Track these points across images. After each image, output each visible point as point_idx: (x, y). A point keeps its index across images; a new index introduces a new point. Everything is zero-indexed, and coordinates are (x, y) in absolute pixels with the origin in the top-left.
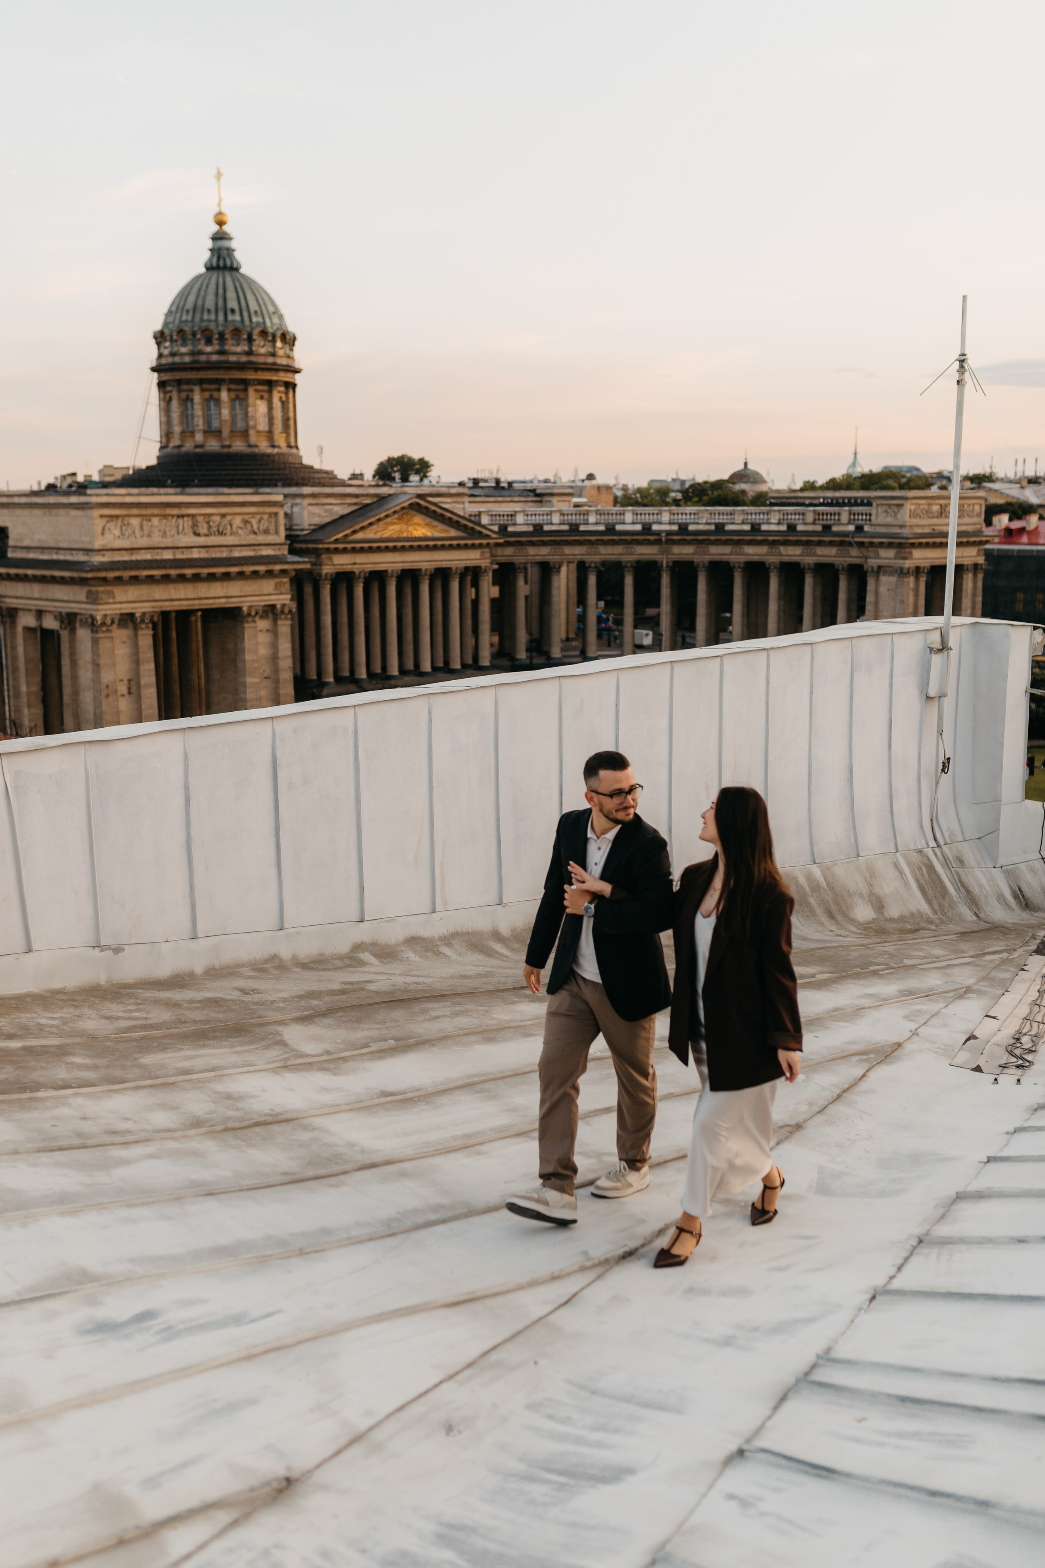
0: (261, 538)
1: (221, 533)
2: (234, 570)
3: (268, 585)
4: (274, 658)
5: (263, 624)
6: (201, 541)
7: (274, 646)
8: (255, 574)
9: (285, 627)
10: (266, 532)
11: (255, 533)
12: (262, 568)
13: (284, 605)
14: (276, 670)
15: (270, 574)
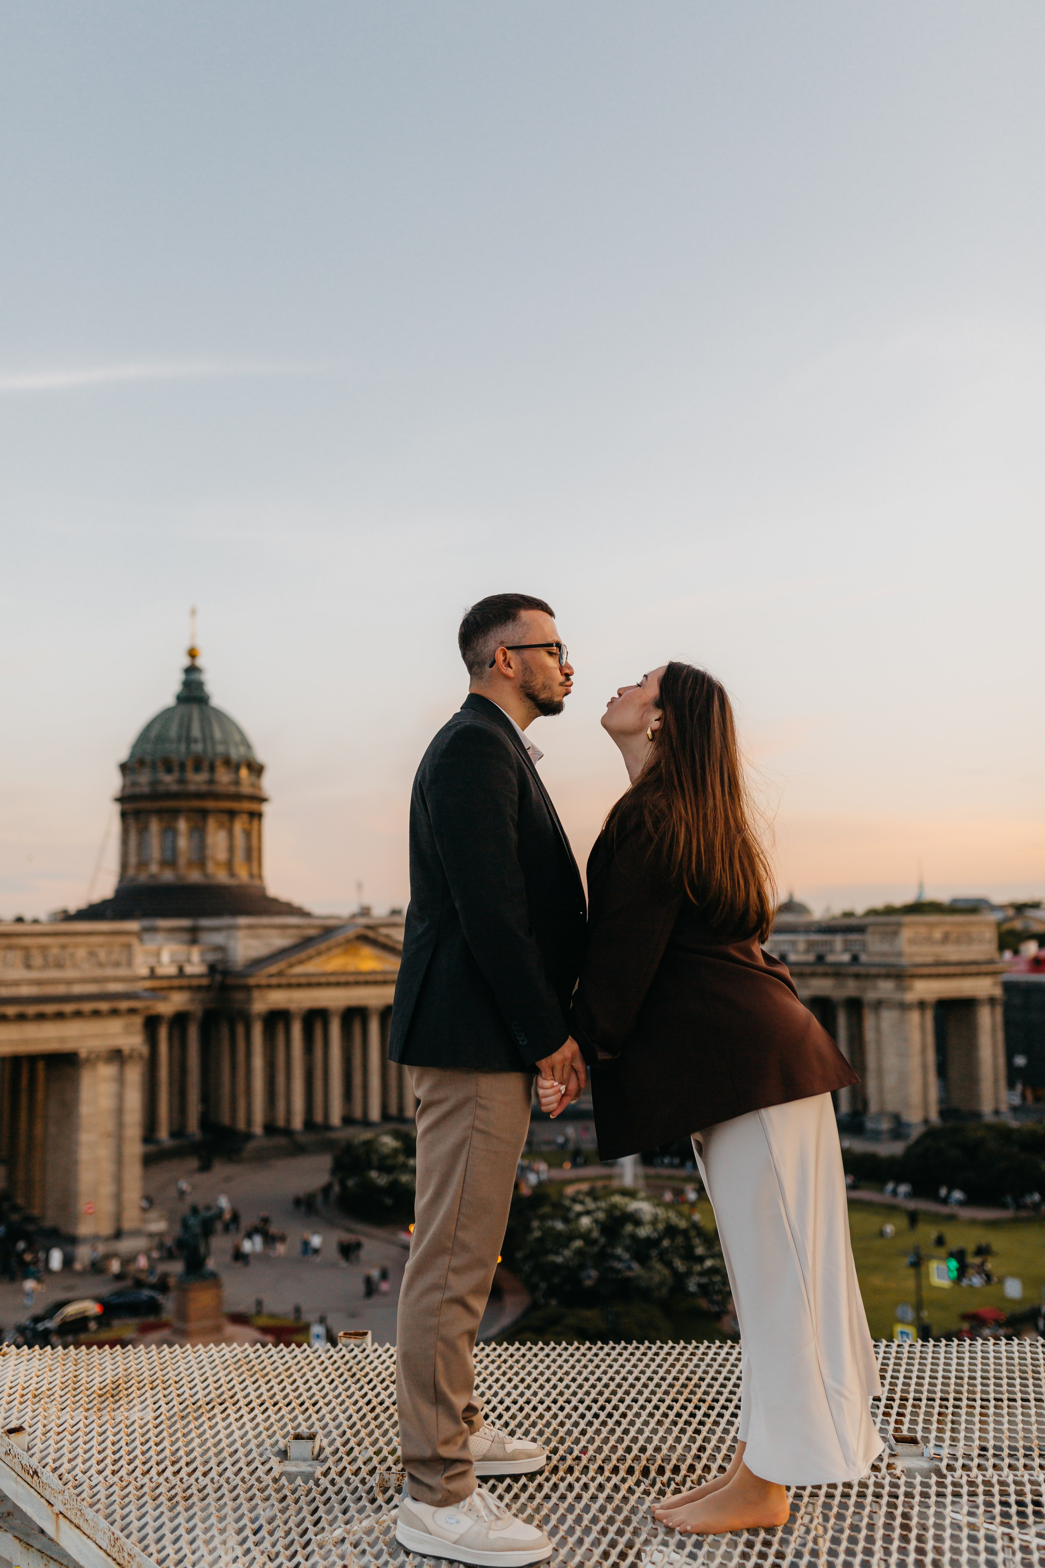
0: (110, 972)
1: (59, 965)
2: (68, 1008)
3: (115, 1026)
4: (120, 1111)
5: (107, 1071)
6: (34, 975)
7: (120, 1097)
8: (96, 1014)
9: (134, 1075)
10: (117, 964)
11: (101, 965)
12: (104, 1006)
13: (132, 1050)
14: (120, 1125)
15: (115, 1013)
